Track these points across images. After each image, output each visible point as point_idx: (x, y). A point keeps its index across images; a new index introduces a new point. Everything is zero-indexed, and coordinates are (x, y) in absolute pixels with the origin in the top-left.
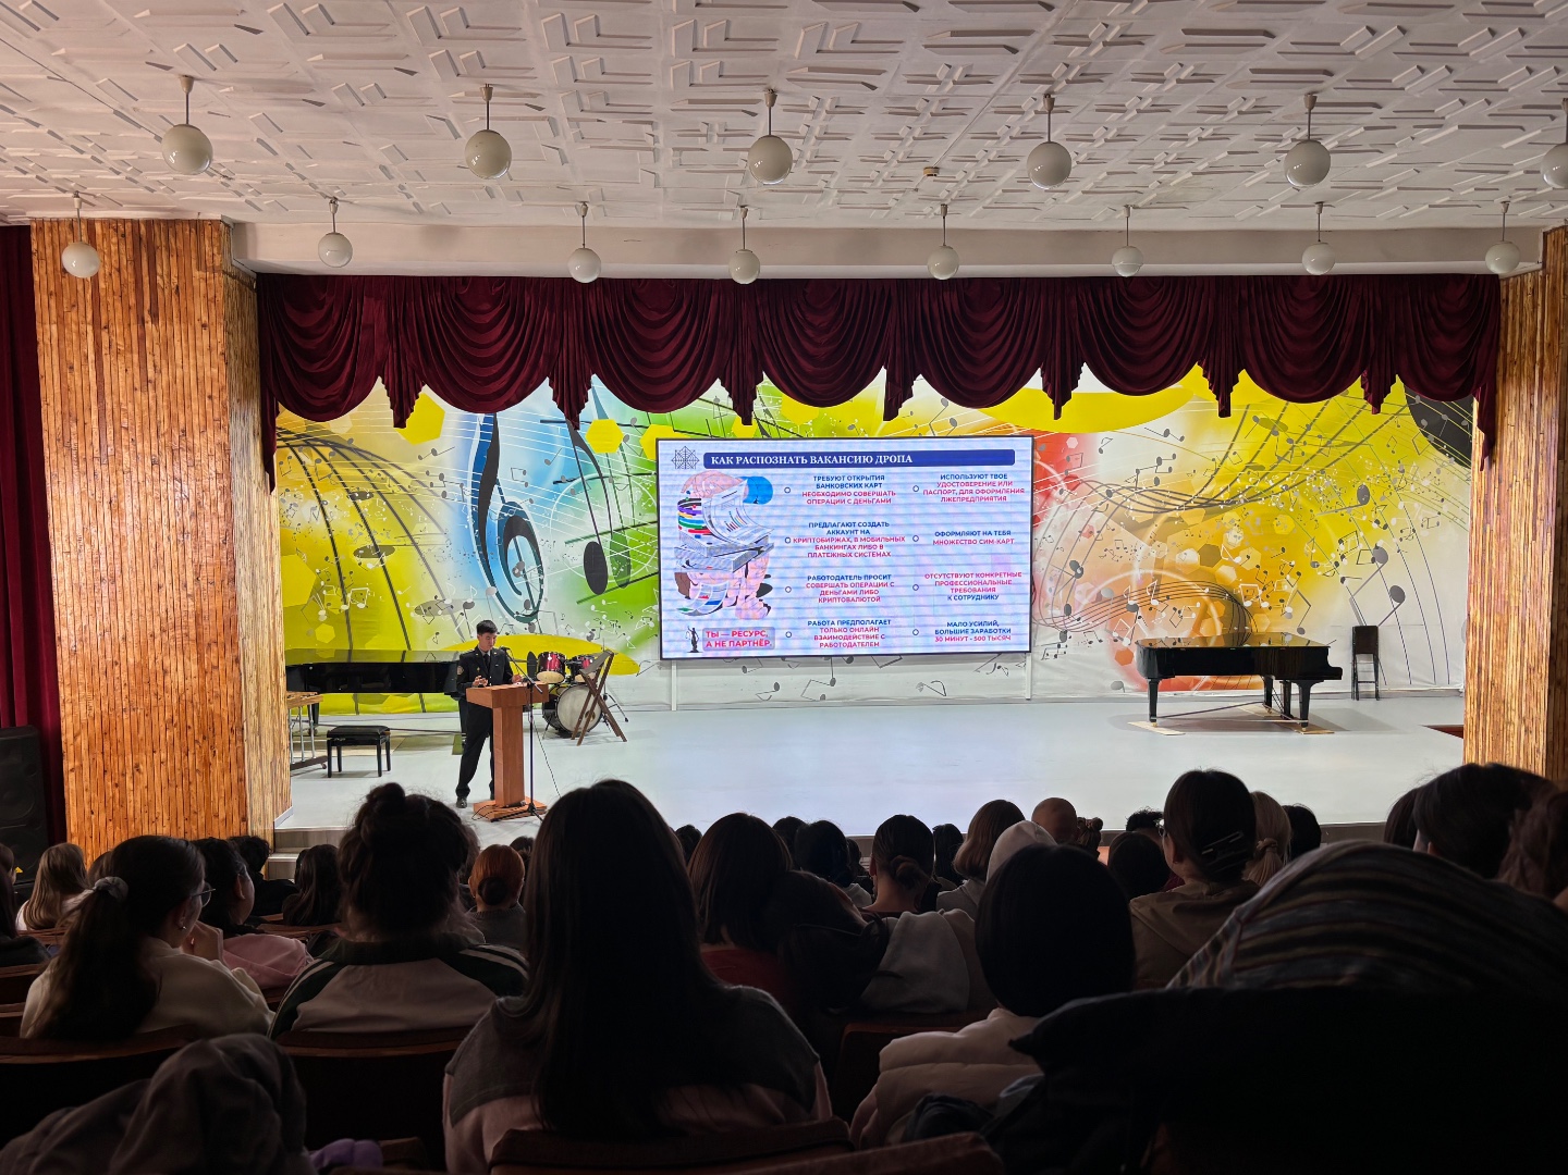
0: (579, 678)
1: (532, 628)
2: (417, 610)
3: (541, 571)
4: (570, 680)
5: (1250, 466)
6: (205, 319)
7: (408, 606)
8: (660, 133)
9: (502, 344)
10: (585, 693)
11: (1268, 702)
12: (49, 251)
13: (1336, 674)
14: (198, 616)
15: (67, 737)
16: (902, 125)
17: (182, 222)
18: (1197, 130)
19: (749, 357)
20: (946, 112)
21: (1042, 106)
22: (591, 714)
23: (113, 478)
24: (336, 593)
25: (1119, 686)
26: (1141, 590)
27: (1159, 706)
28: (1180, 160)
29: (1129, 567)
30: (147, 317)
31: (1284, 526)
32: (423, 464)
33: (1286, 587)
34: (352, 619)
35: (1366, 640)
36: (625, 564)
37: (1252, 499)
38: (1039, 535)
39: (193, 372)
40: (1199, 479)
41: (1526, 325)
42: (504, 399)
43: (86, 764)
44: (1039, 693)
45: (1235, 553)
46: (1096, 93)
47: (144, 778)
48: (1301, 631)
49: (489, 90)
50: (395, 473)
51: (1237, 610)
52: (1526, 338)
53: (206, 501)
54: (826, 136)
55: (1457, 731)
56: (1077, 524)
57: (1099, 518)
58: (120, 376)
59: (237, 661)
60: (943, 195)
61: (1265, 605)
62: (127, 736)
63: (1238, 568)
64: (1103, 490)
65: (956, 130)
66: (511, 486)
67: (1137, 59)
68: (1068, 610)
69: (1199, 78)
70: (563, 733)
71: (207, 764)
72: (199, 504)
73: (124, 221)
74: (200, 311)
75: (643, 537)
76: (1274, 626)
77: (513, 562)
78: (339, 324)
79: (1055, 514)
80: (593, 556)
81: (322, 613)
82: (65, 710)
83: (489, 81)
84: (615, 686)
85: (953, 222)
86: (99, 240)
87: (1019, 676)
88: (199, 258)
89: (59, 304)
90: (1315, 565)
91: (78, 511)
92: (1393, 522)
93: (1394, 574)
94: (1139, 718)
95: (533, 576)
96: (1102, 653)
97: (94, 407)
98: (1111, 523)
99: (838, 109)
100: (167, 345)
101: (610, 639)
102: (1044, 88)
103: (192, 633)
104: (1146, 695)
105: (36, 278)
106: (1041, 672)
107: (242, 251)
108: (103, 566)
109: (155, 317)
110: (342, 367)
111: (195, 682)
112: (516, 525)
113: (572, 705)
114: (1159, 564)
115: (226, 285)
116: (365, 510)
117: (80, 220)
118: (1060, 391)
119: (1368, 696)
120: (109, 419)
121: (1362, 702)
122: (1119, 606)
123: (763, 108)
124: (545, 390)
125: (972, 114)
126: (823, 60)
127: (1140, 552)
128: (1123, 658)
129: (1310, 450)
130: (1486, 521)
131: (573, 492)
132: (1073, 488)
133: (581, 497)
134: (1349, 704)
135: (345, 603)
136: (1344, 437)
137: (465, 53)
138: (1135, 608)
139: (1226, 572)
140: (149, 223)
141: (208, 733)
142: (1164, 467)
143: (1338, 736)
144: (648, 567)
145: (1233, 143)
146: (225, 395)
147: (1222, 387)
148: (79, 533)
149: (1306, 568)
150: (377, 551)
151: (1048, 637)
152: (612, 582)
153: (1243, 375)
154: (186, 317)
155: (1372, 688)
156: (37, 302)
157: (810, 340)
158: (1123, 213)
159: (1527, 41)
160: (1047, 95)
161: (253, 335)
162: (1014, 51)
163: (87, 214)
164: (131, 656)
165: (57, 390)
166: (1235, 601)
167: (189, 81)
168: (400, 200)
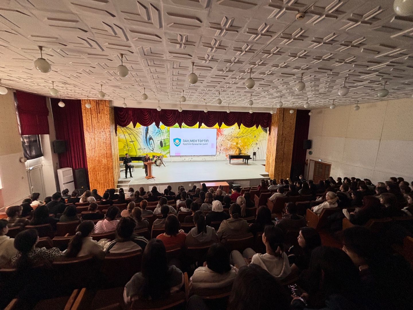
0: (159, 159)
1: (153, 152)
2: (138, 149)
3: (154, 144)
4: (158, 159)
5: (242, 133)
6: (106, 114)
7: (136, 149)
8: (169, 94)
9: (148, 117)
10: (160, 160)
11: (243, 161)
12: (84, 104)
13: (251, 158)
14: (107, 153)
15: (89, 170)
16: (200, 95)
17: (103, 100)
18: (237, 97)
19: (181, 120)
20: (206, 94)
21: (218, 94)
22: (161, 163)
23: (94, 135)
24: (127, 147)
25: (226, 159)
26: (229, 148)
27: (231, 161)
28: (235, 100)
29: (228, 145)
30: (98, 113)
31: (246, 140)
32: (138, 130)
33: (246, 147)
34: (129, 150)
35: (255, 154)
36: (165, 144)
37: (242, 137)
38: (217, 141)
39: (105, 121)
40: (236, 134)
41: (275, 119)
42: (149, 124)
43: (91, 173)
44: (217, 160)
45: (240, 143)
46: (225, 93)
47: (100, 175)
48: (247, 153)
49: (145, 88)
50: (134, 131)
51: (240, 151)
52: (274, 121)
53: (107, 138)
54: (191, 95)
55: (264, 165)
56: (222, 139)
57: (224, 139)
58: (95, 121)
59: (112, 159)
60: (206, 102)
61: (243, 149)
62: (97, 169)
63: (240, 145)
64: (225, 135)
65: (207, 96)
66: (150, 134)
67: (230, 90)
68: (220, 150)
69: (237, 92)
70: (157, 166)
71: (108, 173)
72: (106, 139)
73: (95, 100)
74: (106, 112)
75: (168, 140)
76: (244, 152)
77: (150, 143)
78: (126, 114)
79: (219, 138)
80: (161, 143)
81: (125, 149)
82: (88, 166)
83: (145, 87)
84: (164, 159)
85: (207, 104)
86: (91, 102)
87: (215, 158)
88: (105, 105)
89: (85, 111)
90: (249, 145)
91: (89, 139)
92: (258, 140)
93: (258, 146)
94: (228, 163)
95: (153, 145)
96: (224, 155)
97: (91, 125)
98: (226, 139)
99: (192, 92)
100: (101, 117)
101: (163, 153)
102: (219, 92)
103: (106, 156)
104: (229, 160)
105: (82, 107)
106: (217, 157)
107: (112, 105)
108: (93, 147)
109: (99, 113)
110: (126, 120)
111: (106, 162)
112: (151, 138)
113: (158, 162)
114: (231, 144)
115: (109, 109)
116: (130, 136)
117: (88, 100)
118: (220, 125)
119: (255, 160)
120: (93, 127)
121: (254, 161)
122: (227, 150)
123: (182, 92)
124: (154, 123)
125: (209, 94)
126: (190, 88)
127: (229, 143)
128: (227, 156)
129: (249, 131)
130: (269, 142)
131: (158, 134)
132: (221, 135)
133: (159, 135)
134: (252, 161)
135: (128, 148)
136: (253, 130)
137: (141, 84)
138: (228, 150)
139: (239, 146)
140: (98, 100)
141: (108, 169)
142: (232, 133)
143: (251, 166)
144: (168, 144)
145: (242, 98)
146: (110, 124)
147: (239, 125)
148: (89, 142)
149: (248, 145)
150: (132, 141)
151: (218, 153)
152: (164, 146)
153: (242, 124)
154: (104, 113)
155: (255, 159)
156: (82, 111)
157: (189, 118)
158: (228, 105)
159: (277, 90)
160: (219, 93)
161: (114, 115)
162: (215, 88)
163: (89, 99)
164: (97, 159)
165: (86, 123)
166: (240, 149)
167: (102, 85)
168: (134, 99)
